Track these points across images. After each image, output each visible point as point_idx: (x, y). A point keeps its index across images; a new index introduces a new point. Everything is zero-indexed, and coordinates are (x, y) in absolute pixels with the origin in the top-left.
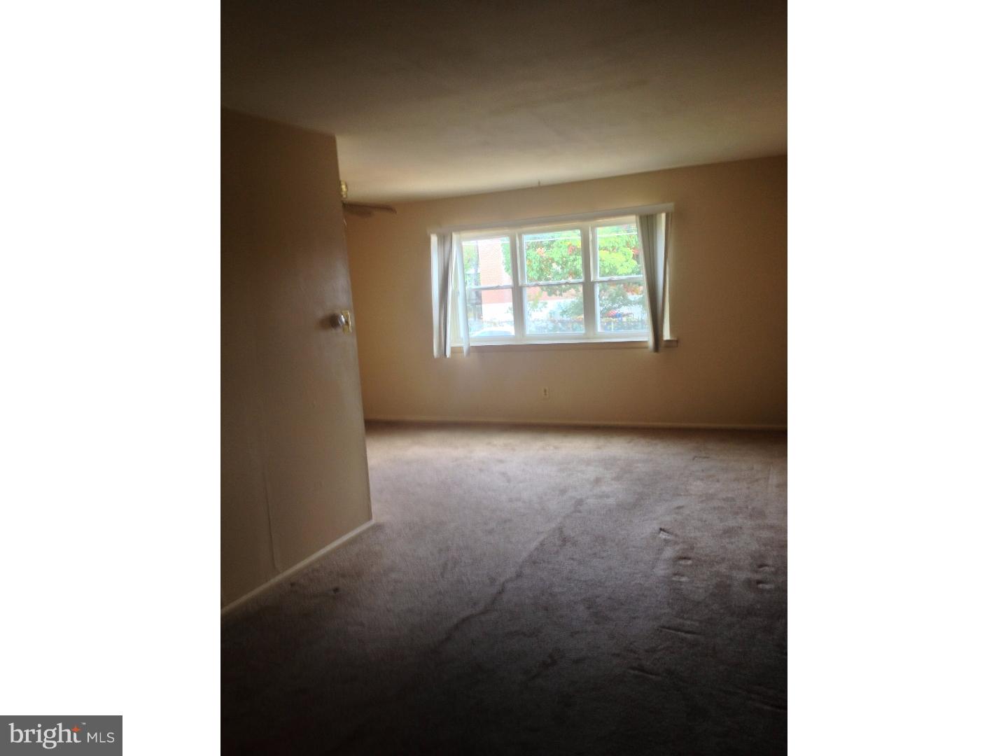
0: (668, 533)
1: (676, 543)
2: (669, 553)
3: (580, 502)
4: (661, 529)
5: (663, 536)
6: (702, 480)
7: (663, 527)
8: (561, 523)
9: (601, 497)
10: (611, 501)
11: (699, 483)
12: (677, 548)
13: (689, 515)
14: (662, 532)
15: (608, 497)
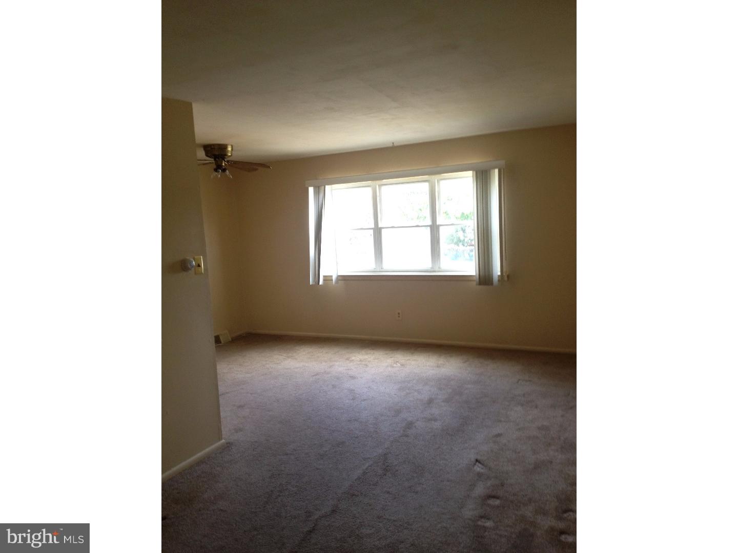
0: (483, 465)
1: (488, 478)
2: (480, 489)
3: (410, 425)
4: (477, 461)
5: (478, 468)
6: (522, 405)
7: (479, 458)
8: (388, 448)
9: (430, 420)
10: (437, 425)
11: (519, 408)
12: (489, 483)
13: (505, 445)
14: (477, 463)
15: (435, 420)
